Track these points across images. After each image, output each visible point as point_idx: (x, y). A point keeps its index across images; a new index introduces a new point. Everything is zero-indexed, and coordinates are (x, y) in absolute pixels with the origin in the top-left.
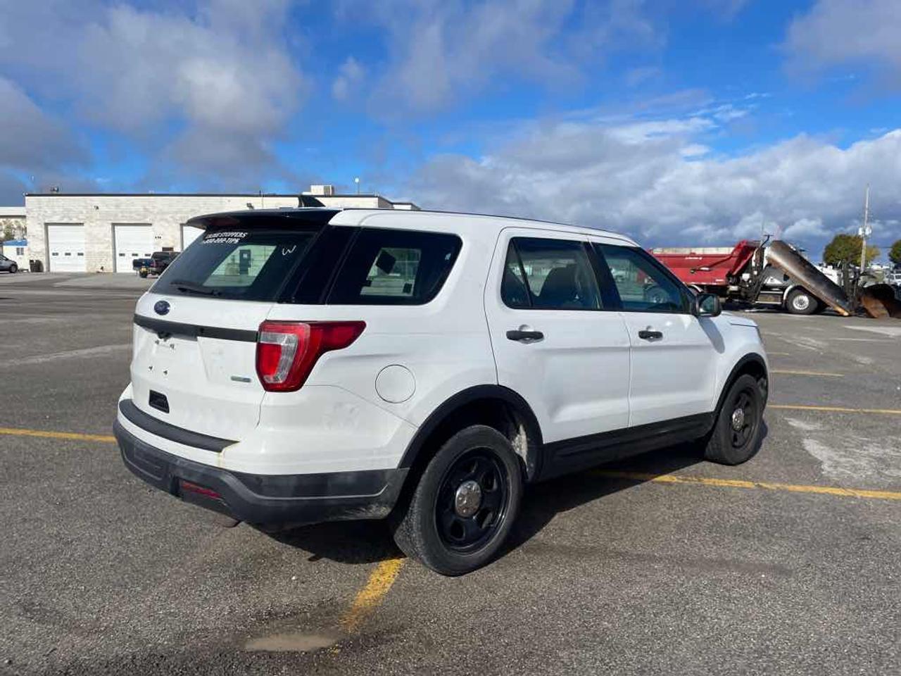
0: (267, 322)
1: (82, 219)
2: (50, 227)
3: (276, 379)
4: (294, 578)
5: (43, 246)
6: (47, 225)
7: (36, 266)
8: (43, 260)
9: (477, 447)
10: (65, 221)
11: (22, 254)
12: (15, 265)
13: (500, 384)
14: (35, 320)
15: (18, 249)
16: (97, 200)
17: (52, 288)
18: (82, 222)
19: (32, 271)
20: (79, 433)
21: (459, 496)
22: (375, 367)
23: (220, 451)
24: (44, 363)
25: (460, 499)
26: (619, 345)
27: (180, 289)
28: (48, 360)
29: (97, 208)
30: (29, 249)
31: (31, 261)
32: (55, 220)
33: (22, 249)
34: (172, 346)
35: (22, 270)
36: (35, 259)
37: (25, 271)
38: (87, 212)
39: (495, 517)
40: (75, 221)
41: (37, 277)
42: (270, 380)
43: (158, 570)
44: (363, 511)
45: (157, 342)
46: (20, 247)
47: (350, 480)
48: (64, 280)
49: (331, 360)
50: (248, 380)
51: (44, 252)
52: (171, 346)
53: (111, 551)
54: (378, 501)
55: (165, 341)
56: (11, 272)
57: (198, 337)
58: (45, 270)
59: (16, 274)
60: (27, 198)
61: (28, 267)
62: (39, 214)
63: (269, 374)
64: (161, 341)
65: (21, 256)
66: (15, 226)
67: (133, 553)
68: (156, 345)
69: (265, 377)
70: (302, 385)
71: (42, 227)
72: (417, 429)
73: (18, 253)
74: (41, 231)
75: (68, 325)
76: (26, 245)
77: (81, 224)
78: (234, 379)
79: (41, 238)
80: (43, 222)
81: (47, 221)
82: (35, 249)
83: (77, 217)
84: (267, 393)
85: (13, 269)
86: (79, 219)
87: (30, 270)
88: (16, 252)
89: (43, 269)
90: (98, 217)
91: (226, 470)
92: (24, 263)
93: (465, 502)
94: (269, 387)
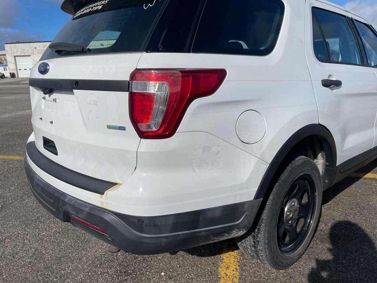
0: (137, 71)
1: (30, 54)
2: (16, 58)
3: (149, 127)
4: (163, 274)
5: (14, 66)
6: (15, 57)
7: (13, 75)
8: (15, 72)
9: (302, 174)
10: (22, 55)
11: (6, 70)
12: (3, 75)
13: (320, 123)
14: (7, 97)
15: (4, 68)
16: (35, 44)
17: (19, 84)
18: (30, 55)
19: (11, 77)
20: (20, 156)
21: (287, 212)
22: (235, 111)
23: (102, 193)
24: (9, 117)
25: (288, 213)
26: (372, 91)
27: (57, 52)
28: (11, 115)
29: (36, 48)
30: (9, 68)
31: (10, 73)
32: (19, 54)
33: (6, 68)
34: (55, 100)
35: (7, 77)
36: (12, 72)
37: (8, 78)
38: (32, 50)
39: (305, 222)
40: (27, 54)
41: (13, 80)
42: (143, 127)
43: (63, 267)
44: (226, 236)
45: (44, 98)
46: (5, 67)
47: (218, 214)
48: (24, 81)
49: (199, 107)
50: (123, 128)
51: (15, 69)
52: (53, 100)
53: (31, 248)
54: (238, 227)
55: (50, 96)
56: (2, 78)
57: (74, 90)
58: (16, 77)
59: (5, 79)
60: (5, 45)
61: (9, 75)
62: (11, 52)
63: (143, 122)
64: (47, 96)
65: (6, 71)
66: (3, 59)
67: (46, 249)
68: (43, 100)
69: (139, 125)
70: (175, 132)
71: (13, 57)
72: (269, 165)
73: (4, 70)
74: (13, 60)
75: (22, 99)
76: (7, 66)
77: (30, 56)
78: (109, 127)
79: (13, 63)
80: (13, 55)
81: (15, 55)
82: (11, 68)
83: (27, 53)
84: (142, 140)
85: (3, 77)
86: (28, 53)
87: (10, 77)
88: (3, 69)
89: (16, 76)
90: (36, 52)
91: (109, 211)
92: (7, 74)
93: (291, 216)
94: (143, 135)
